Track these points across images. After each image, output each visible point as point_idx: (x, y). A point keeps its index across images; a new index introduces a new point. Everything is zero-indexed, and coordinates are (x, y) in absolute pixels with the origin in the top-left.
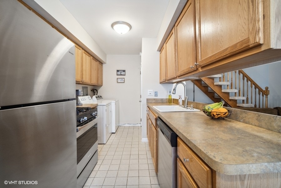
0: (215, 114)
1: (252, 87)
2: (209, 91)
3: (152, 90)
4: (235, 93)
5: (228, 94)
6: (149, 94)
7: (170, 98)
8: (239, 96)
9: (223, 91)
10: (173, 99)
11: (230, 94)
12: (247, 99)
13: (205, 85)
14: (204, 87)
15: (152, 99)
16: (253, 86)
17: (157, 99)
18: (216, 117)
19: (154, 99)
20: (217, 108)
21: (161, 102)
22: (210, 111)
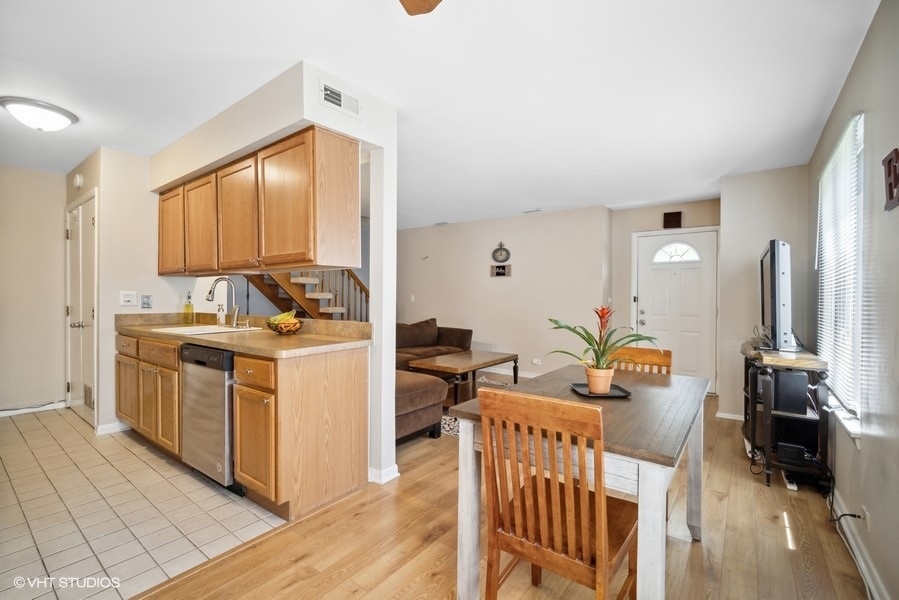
0: (283, 326)
1: (355, 290)
2: (280, 296)
3: (135, 293)
4: (329, 300)
5: (317, 301)
6: (122, 303)
7: (190, 311)
8: (336, 306)
9: (308, 296)
10: (197, 314)
11: (321, 303)
12: (349, 310)
13: (272, 283)
14: (270, 285)
15: (134, 315)
16: (358, 288)
17: (150, 315)
18: (285, 330)
19: (141, 316)
20: (287, 319)
21: (161, 322)
22: (276, 323)
